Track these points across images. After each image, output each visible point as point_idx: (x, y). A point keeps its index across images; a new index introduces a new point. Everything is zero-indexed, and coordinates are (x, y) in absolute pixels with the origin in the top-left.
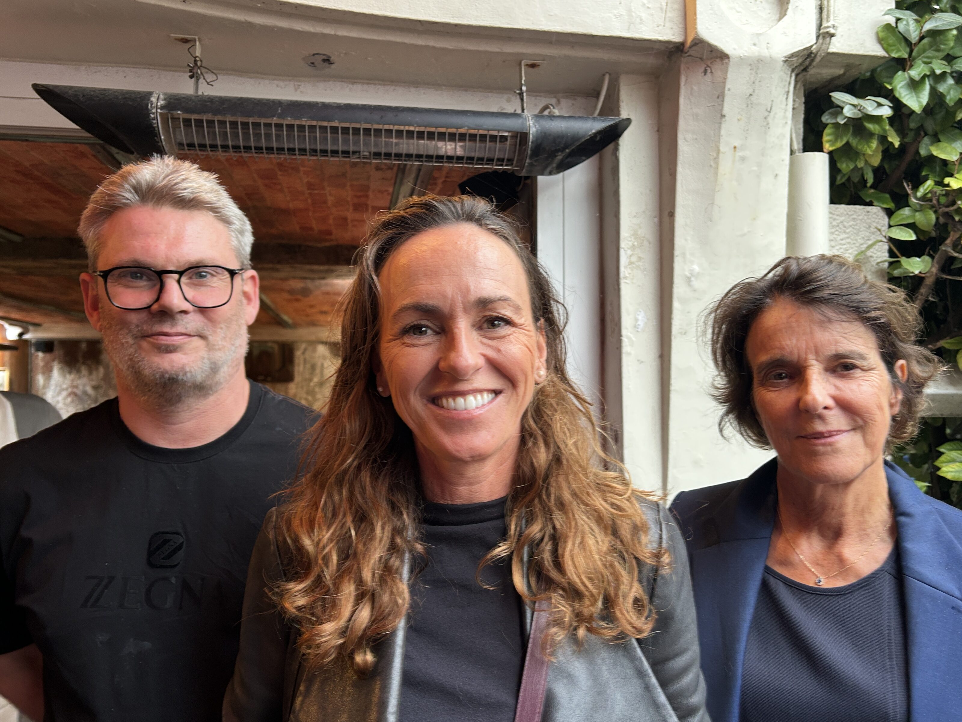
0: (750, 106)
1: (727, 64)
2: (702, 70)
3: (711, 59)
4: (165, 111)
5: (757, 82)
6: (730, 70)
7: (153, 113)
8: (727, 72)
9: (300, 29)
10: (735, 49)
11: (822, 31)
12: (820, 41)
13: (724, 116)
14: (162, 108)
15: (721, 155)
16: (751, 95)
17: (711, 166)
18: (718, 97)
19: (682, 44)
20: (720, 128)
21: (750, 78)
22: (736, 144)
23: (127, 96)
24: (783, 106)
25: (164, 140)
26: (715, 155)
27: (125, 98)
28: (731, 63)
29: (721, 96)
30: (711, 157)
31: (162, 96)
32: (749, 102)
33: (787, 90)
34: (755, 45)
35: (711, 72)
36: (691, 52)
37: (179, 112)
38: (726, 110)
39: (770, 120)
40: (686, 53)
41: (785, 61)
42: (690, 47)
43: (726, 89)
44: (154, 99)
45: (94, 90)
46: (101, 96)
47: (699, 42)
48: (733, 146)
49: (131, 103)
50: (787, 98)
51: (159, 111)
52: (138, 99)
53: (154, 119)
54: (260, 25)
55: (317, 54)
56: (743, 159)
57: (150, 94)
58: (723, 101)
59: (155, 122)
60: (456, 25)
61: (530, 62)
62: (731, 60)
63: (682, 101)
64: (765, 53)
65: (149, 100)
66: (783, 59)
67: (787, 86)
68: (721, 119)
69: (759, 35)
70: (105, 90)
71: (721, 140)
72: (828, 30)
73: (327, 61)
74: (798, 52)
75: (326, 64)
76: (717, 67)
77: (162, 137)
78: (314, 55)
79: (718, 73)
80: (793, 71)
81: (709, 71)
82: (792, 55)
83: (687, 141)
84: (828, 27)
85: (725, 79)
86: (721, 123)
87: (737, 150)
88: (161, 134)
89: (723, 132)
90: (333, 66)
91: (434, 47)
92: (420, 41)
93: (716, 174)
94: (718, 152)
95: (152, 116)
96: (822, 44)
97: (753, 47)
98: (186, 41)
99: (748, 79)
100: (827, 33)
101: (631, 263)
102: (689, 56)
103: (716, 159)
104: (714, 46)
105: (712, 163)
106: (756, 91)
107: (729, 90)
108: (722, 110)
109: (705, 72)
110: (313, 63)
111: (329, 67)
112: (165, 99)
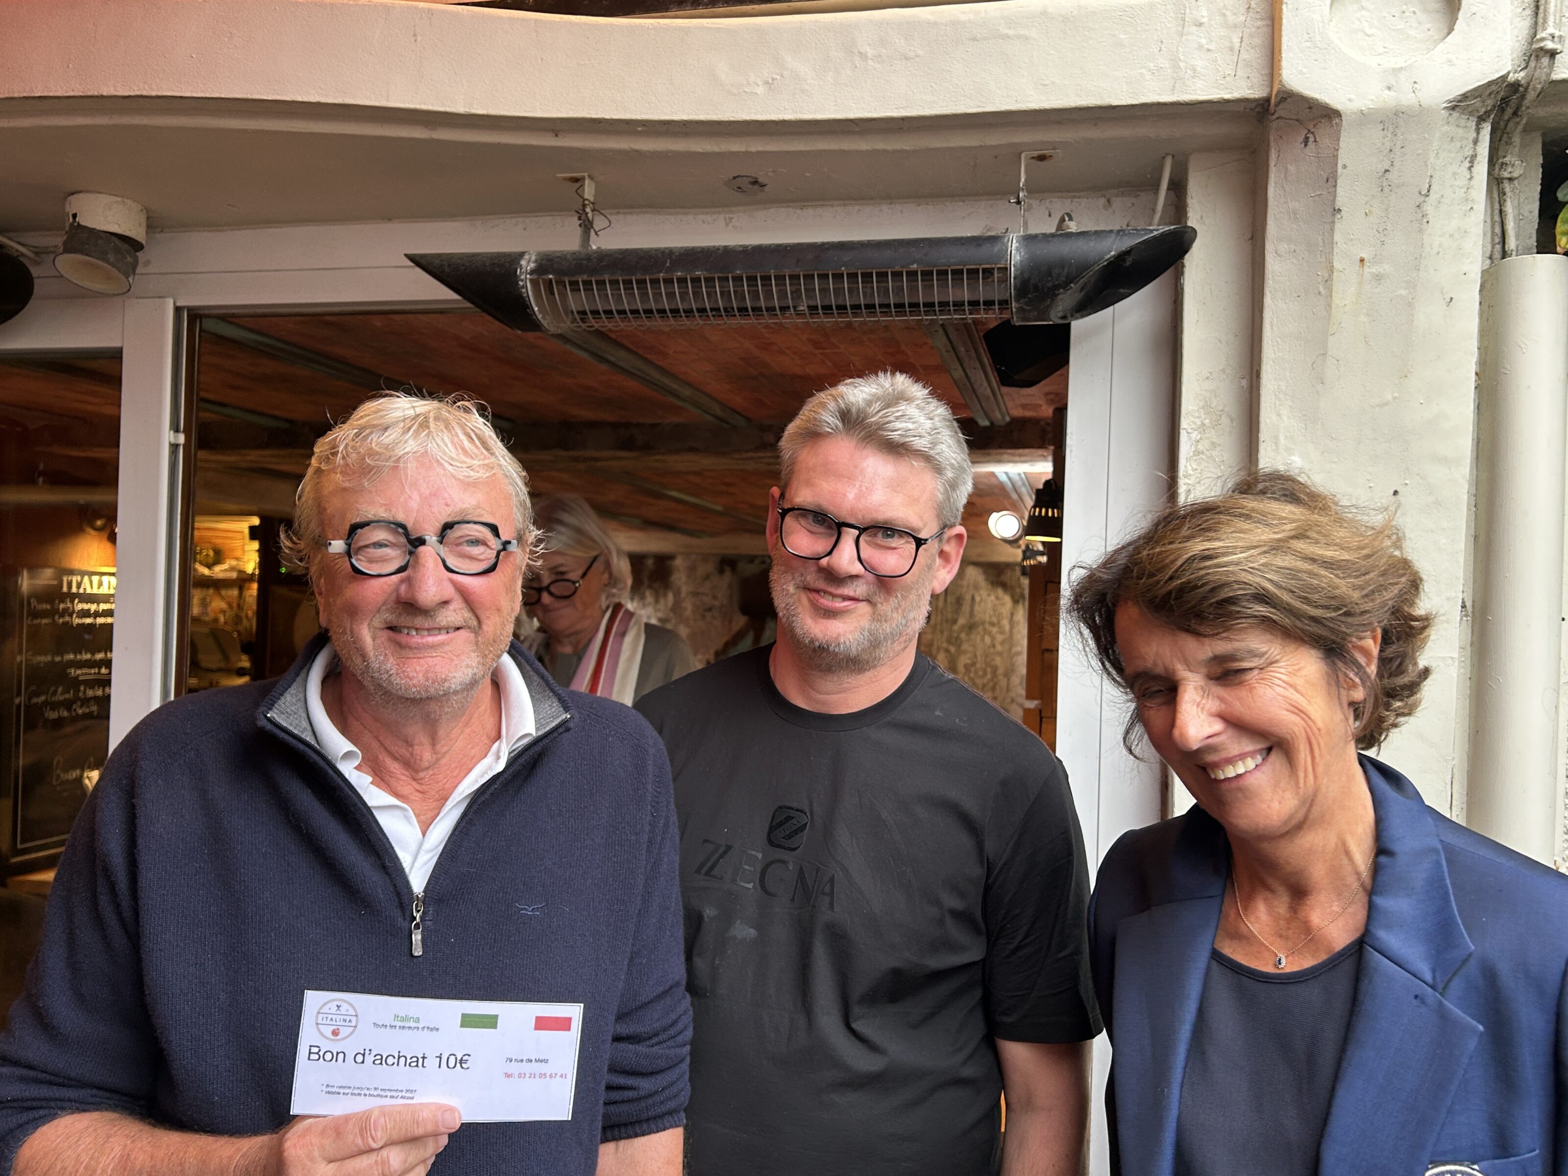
0: (1386, 189)
1: (1339, 125)
2: (1301, 138)
3: (1314, 119)
4: (535, 277)
5: (1397, 150)
6: (1343, 134)
7: (522, 280)
8: (1338, 140)
9: (700, 150)
10: (1350, 100)
11: (1535, 46)
12: (1532, 64)
13: (1339, 210)
14: (532, 272)
15: (1335, 273)
16: (1387, 171)
17: (1320, 293)
18: (1327, 181)
19: (1267, 100)
20: (1332, 230)
21: (1383, 144)
22: (1363, 255)
23: (496, 261)
24: (1462, 181)
25: (539, 310)
26: (1326, 275)
27: (494, 264)
28: (1344, 123)
29: (1331, 179)
30: (1320, 279)
31: (533, 258)
32: (1385, 184)
33: (1471, 153)
34: (1389, 88)
35: (1315, 141)
36: (1280, 112)
37: (551, 276)
38: (1341, 200)
39: (1429, 208)
40: (1273, 114)
41: (1453, 108)
42: (1277, 104)
43: (1340, 166)
44: (523, 263)
45: (461, 256)
46: (467, 264)
47: (1288, 97)
48: (1359, 258)
49: (497, 269)
50: (1470, 168)
51: (528, 276)
52: (507, 264)
53: (523, 287)
54: (649, 151)
55: (738, 176)
56: (1378, 278)
57: (521, 255)
58: (1335, 186)
59: (524, 290)
60: (903, 119)
61: (1036, 154)
62: (1343, 118)
63: (1272, 191)
64: (1407, 99)
65: (519, 263)
66: (1445, 105)
67: (1471, 145)
68: (1334, 215)
69: (1397, 71)
70: (474, 255)
71: (1336, 250)
72: (1542, 44)
73: (755, 182)
74: (1475, 89)
75: (756, 187)
76: (1323, 133)
77: (536, 309)
78: (734, 178)
79: (1325, 142)
80: (1481, 119)
81: (1311, 139)
82: (1465, 97)
83: (1280, 256)
84: (1543, 39)
85: (1337, 150)
86: (1333, 222)
87: (1367, 264)
88: (534, 306)
89: (1337, 237)
90: (766, 189)
91: (885, 151)
92: (863, 145)
93: (1329, 306)
94: (1331, 270)
95: (521, 283)
96: (1535, 67)
97: (1386, 92)
98: (576, 180)
99: (1380, 145)
100: (1541, 49)
101: (1197, 453)
102: (1278, 118)
103: (1328, 281)
104: (1312, 99)
105: (1321, 289)
106: (1397, 164)
107: (1345, 167)
108: (1334, 201)
109: (1306, 142)
110: (740, 188)
111: (762, 191)
112: (536, 261)
